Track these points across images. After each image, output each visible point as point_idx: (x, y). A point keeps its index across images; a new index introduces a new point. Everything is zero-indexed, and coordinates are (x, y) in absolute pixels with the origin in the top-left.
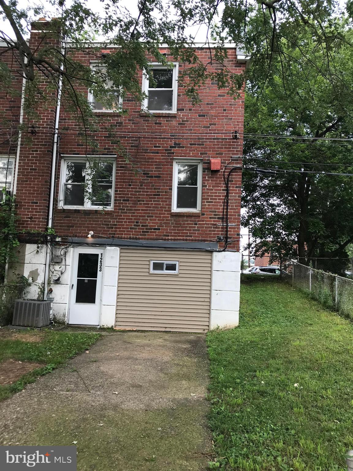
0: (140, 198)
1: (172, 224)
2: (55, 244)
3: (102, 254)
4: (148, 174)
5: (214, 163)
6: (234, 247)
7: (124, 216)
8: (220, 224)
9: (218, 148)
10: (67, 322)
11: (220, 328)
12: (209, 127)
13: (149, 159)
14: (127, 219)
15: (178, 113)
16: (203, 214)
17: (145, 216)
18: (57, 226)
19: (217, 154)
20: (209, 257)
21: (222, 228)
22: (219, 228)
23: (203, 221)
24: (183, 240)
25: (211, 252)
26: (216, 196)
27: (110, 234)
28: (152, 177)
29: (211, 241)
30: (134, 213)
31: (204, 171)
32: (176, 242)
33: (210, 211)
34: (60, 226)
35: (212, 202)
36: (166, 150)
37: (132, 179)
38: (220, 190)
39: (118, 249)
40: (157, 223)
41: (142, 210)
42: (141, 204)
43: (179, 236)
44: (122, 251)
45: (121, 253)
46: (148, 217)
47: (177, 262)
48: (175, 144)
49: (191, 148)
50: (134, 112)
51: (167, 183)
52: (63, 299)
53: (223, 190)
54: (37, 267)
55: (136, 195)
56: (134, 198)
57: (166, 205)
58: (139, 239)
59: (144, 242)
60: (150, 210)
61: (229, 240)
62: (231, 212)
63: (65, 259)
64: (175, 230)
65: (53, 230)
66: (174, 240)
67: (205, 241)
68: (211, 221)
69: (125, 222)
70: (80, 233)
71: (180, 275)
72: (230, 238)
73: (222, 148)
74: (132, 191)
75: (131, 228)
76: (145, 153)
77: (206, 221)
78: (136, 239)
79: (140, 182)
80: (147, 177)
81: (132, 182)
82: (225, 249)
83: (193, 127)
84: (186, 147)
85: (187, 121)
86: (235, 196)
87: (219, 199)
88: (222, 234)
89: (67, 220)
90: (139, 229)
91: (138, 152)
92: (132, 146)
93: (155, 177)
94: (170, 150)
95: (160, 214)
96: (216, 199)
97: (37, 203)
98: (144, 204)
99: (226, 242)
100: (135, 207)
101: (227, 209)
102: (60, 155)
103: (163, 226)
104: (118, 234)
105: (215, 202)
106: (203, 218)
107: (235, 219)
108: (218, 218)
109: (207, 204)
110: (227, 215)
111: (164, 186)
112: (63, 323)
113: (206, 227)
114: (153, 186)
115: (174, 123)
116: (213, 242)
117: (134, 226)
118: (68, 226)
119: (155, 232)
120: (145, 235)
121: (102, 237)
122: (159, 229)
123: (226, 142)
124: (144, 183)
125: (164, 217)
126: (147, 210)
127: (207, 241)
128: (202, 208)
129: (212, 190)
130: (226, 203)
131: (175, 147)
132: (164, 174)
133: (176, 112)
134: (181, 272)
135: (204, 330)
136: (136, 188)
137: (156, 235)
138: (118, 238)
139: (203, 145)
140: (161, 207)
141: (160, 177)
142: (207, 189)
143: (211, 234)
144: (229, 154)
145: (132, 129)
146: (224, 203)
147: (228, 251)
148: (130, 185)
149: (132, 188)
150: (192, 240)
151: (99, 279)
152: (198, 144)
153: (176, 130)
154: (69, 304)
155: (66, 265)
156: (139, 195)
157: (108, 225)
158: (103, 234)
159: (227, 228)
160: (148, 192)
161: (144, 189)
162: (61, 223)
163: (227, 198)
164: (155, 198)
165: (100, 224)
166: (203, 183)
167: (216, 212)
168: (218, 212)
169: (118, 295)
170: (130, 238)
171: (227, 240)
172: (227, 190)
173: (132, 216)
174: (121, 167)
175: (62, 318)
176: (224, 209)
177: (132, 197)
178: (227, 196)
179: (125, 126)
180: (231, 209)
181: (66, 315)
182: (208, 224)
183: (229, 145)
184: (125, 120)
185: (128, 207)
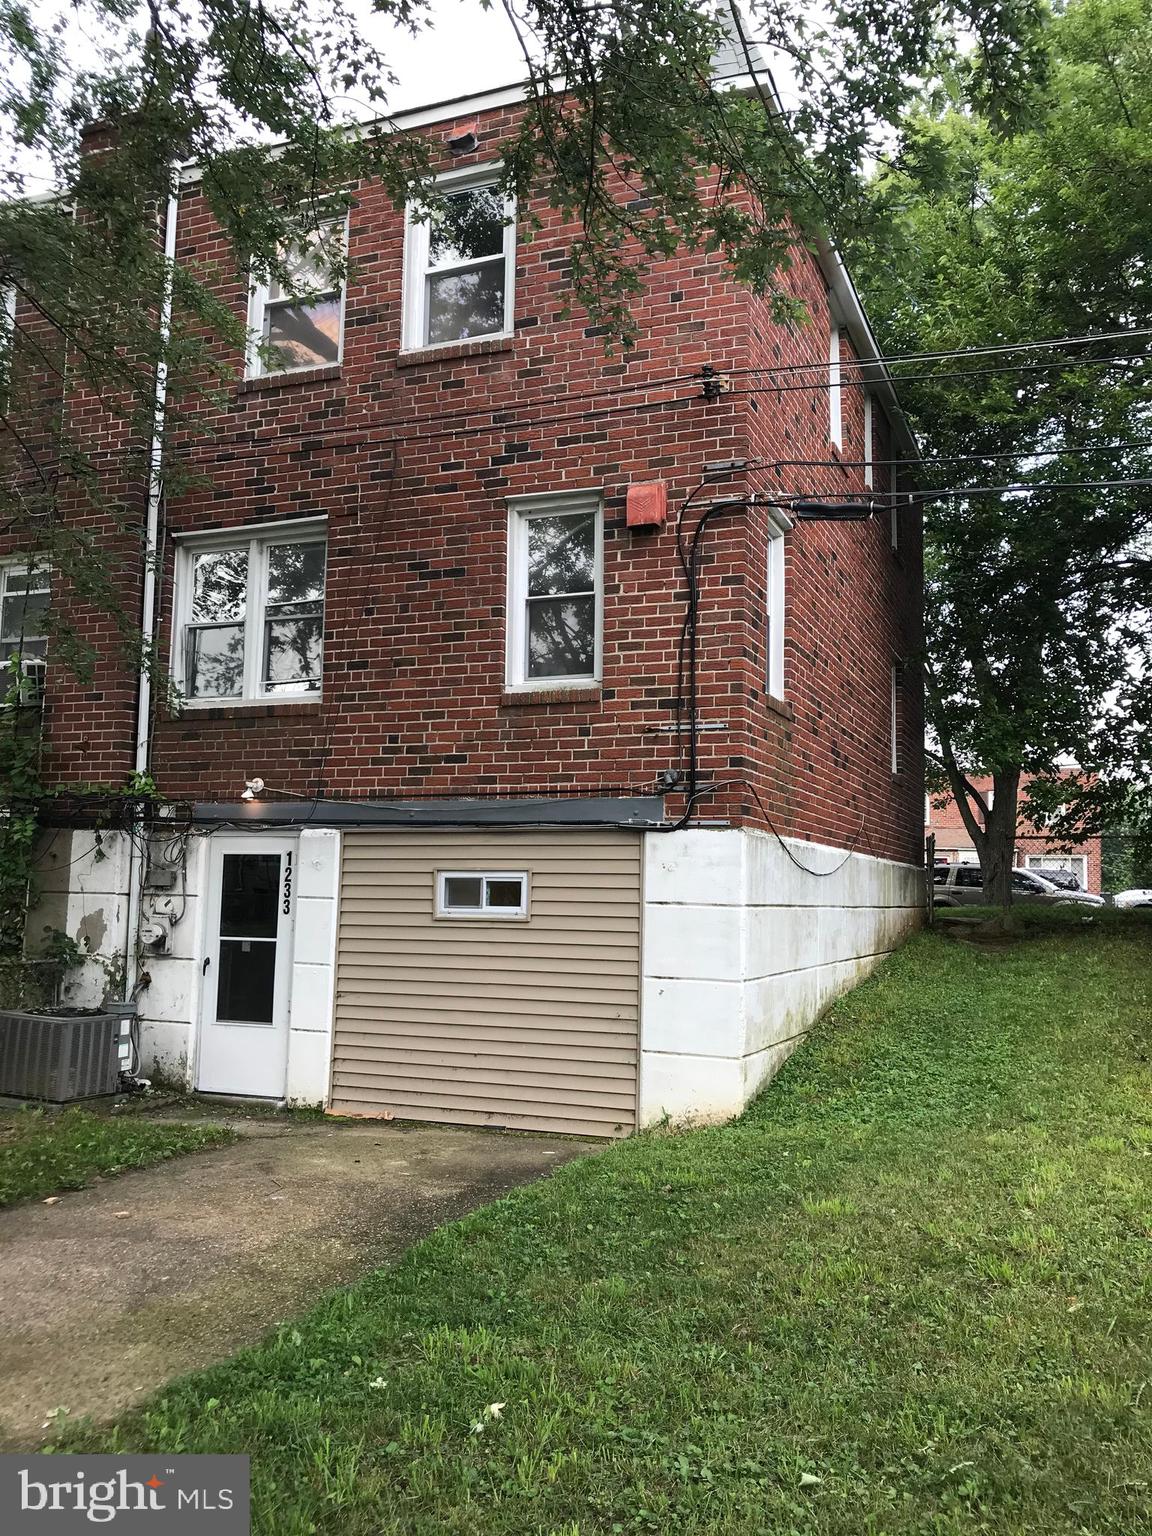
0: (399, 652)
1: (506, 736)
2: (157, 827)
3: (290, 854)
4: (426, 565)
5: (637, 500)
6: (722, 810)
7: (354, 719)
8: (668, 726)
9: (655, 441)
10: (193, 1085)
11: (673, 1121)
12: (622, 369)
13: (425, 512)
14: (362, 730)
15: (517, 335)
16: (609, 695)
17: (416, 716)
18: (163, 767)
19: (652, 464)
20: (632, 853)
21: (677, 740)
22: (665, 740)
23: (609, 719)
24: (543, 792)
25: (639, 832)
26: (651, 622)
27: (311, 784)
28: (436, 575)
29: (636, 791)
30: (383, 707)
31: (608, 535)
32: (519, 801)
33: (634, 682)
34: (173, 768)
35: (638, 646)
36: (480, 475)
37: (376, 591)
38: (667, 597)
39: (335, 834)
40: (455, 737)
41: (409, 694)
42: (403, 673)
43: (529, 780)
44: (350, 841)
45: (344, 847)
46: (427, 716)
47: (524, 875)
48: (510, 448)
49: (563, 453)
50: (379, 357)
51: (485, 591)
52: (178, 1008)
53: (678, 597)
54: (100, 902)
55: (386, 643)
56: (385, 654)
57: (485, 669)
58: (400, 796)
59: (415, 807)
60: (433, 693)
61: (700, 784)
62: (709, 678)
63: (184, 875)
64: (514, 757)
65: (150, 781)
66: (514, 793)
67: (616, 791)
68: (636, 717)
69: (358, 740)
70: (225, 786)
71: (536, 923)
72: (707, 776)
73: (671, 439)
74: (376, 632)
75: (375, 761)
76: (415, 493)
77: (622, 718)
78: (391, 796)
79: (399, 599)
80: (422, 576)
81: (374, 600)
82: (688, 818)
83: (568, 377)
84: (549, 454)
85: (548, 360)
86: (723, 617)
87: (665, 633)
88: (675, 764)
89: (191, 747)
90: (400, 761)
91: (392, 495)
92: (374, 477)
93: (447, 574)
94: (494, 473)
95: (465, 703)
96: (652, 634)
97: (99, 697)
98: (414, 673)
99: (692, 790)
100: (387, 685)
101: (692, 667)
102: (168, 535)
103: (474, 748)
104: (335, 783)
105: (650, 646)
106: (608, 707)
107: (721, 702)
108: (663, 704)
109: (621, 654)
110: (692, 690)
111: (474, 603)
112: (181, 1088)
113: (620, 742)
114: (440, 606)
115: (505, 373)
116: (645, 794)
117: (386, 750)
118: (193, 767)
119: (451, 771)
120: (419, 782)
121: (288, 798)
122: (463, 759)
123: (682, 416)
124: (412, 598)
125: (478, 714)
126: (423, 694)
127: (625, 791)
128: (606, 672)
129: (638, 600)
130: (689, 648)
131: (509, 460)
132: (474, 561)
133: (512, 335)
134: (538, 909)
135: (619, 1127)
136: (388, 621)
137: (454, 780)
138: (337, 796)
139: (603, 437)
140: (468, 680)
141: (461, 572)
142: (622, 600)
143: (637, 765)
144: (698, 458)
145: (375, 417)
146: (680, 644)
147: (699, 827)
148: (369, 612)
149: (376, 622)
150: (573, 791)
151: (281, 941)
152: (587, 439)
153: (512, 396)
154: (199, 1022)
155: (185, 895)
156: (398, 641)
157: (305, 753)
158: (290, 785)
159: (692, 739)
160: (424, 629)
161: (411, 619)
162: (175, 758)
163: (693, 627)
164: (447, 649)
165: (282, 754)
166: (608, 578)
167: (652, 681)
168: (662, 681)
169: (338, 995)
170: (373, 796)
171: (693, 784)
172: (692, 596)
173: (378, 718)
174: (342, 552)
175: (178, 1070)
176: (680, 667)
177: (375, 654)
178: (691, 618)
179: (354, 410)
180: (706, 666)
181: (190, 1062)
182: (626, 730)
183: (696, 425)
184: (352, 391)
185: (363, 687)
